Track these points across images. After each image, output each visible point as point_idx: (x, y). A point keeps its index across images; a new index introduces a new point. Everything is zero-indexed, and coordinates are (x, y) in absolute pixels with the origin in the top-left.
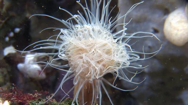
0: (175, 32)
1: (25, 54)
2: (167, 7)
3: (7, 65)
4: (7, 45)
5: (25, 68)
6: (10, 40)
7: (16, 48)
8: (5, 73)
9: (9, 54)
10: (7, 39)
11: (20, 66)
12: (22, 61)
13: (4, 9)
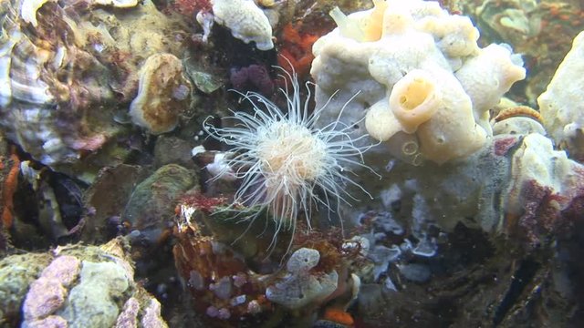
0: (377, 126)
1: (214, 154)
2: (366, 100)
3: (195, 165)
4: (197, 143)
5: (214, 169)
6: (199, 139)
7: (206, 149)
8: (194, 174)
9: (198, 154)
10: (197, 138)
11: (209, 166)
12: (211, 161)
13: (191, 105)
